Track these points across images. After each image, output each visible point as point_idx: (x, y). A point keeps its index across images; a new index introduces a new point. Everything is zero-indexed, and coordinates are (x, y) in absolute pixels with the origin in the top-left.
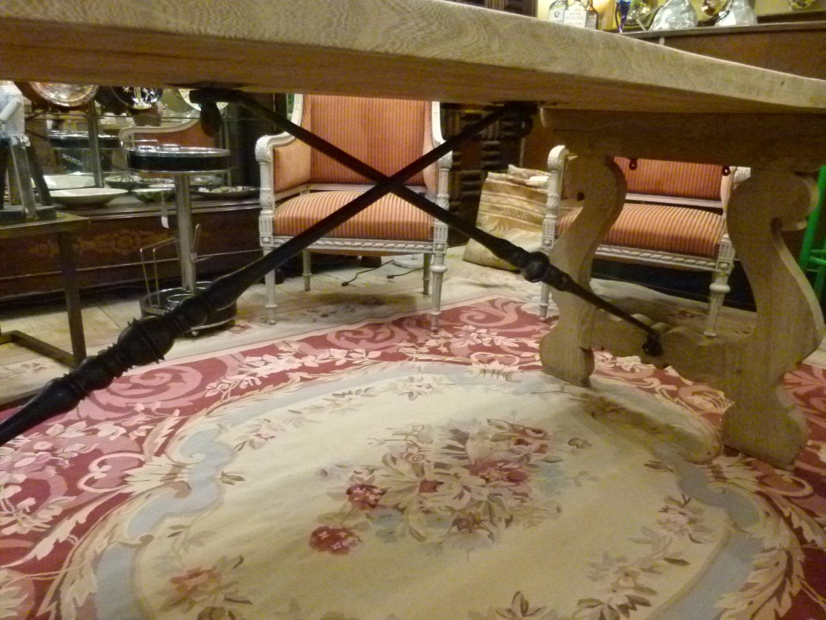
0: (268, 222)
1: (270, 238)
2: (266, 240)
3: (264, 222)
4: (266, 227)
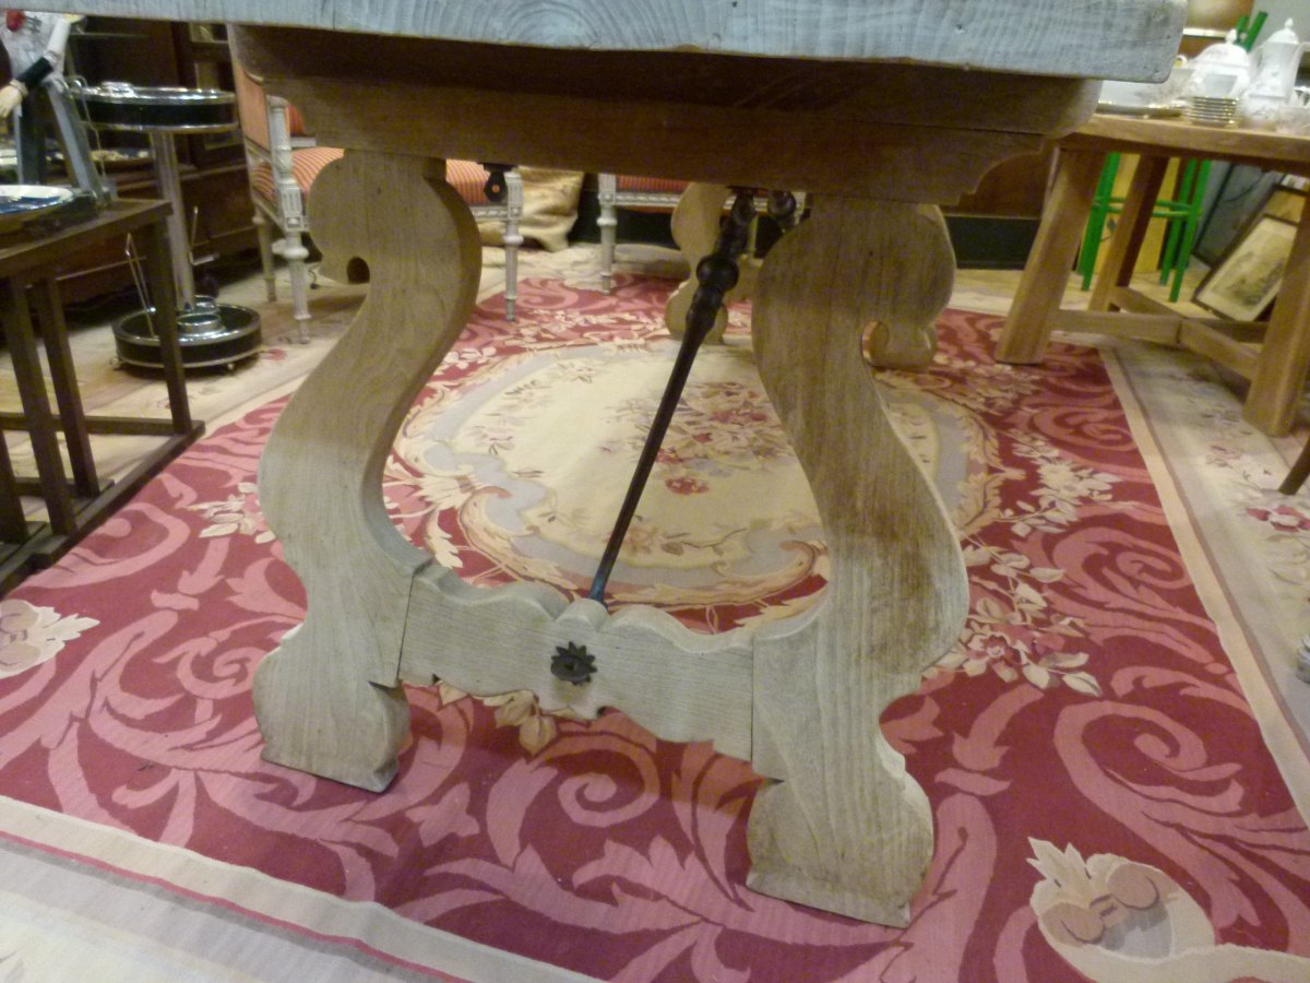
0: (294, 197)
1: (298, 219)
2: (294, 221)
3: (288, 198)
4: (292, 204)
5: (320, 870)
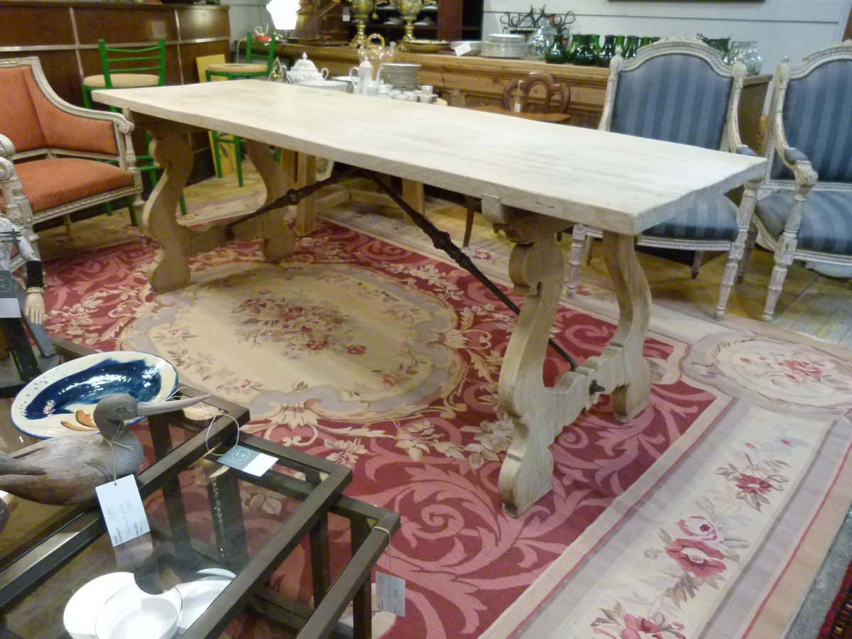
5: (589, 515)
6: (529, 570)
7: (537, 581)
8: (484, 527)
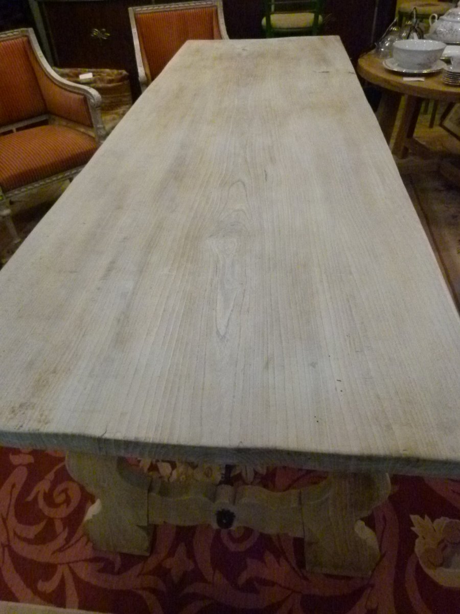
6: (36, 592)
7: (27, 605)
8: (69, 533)
